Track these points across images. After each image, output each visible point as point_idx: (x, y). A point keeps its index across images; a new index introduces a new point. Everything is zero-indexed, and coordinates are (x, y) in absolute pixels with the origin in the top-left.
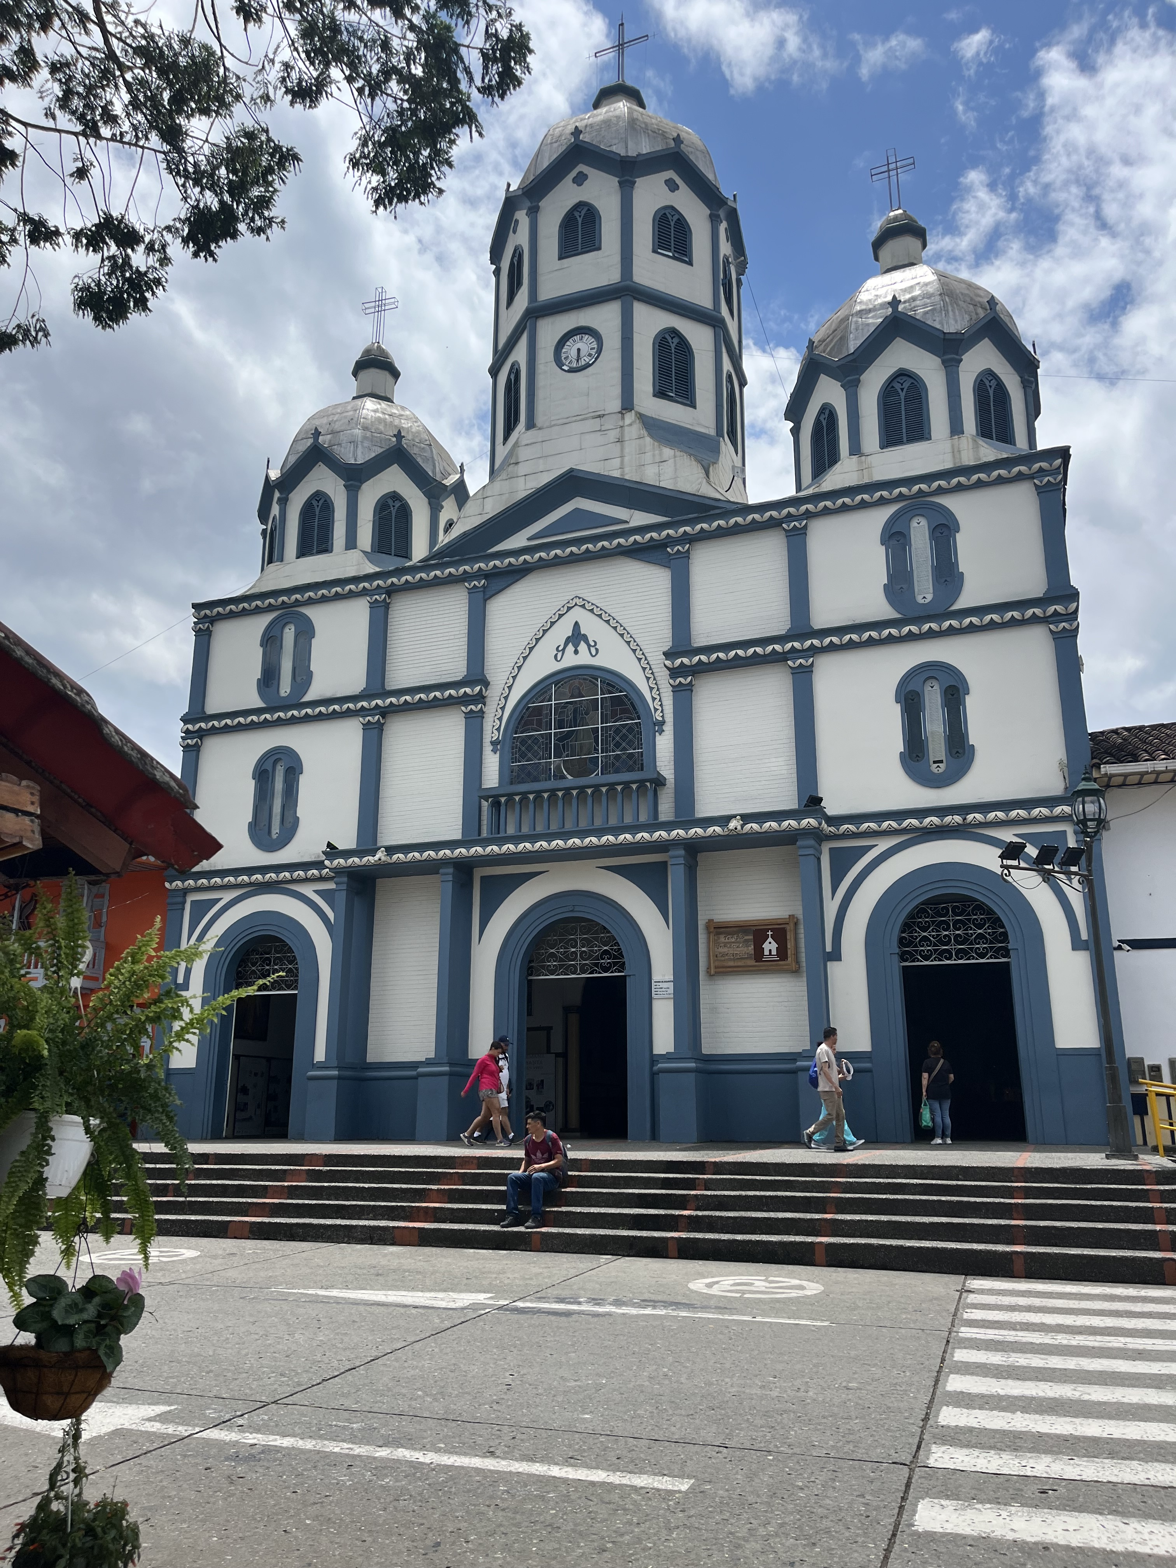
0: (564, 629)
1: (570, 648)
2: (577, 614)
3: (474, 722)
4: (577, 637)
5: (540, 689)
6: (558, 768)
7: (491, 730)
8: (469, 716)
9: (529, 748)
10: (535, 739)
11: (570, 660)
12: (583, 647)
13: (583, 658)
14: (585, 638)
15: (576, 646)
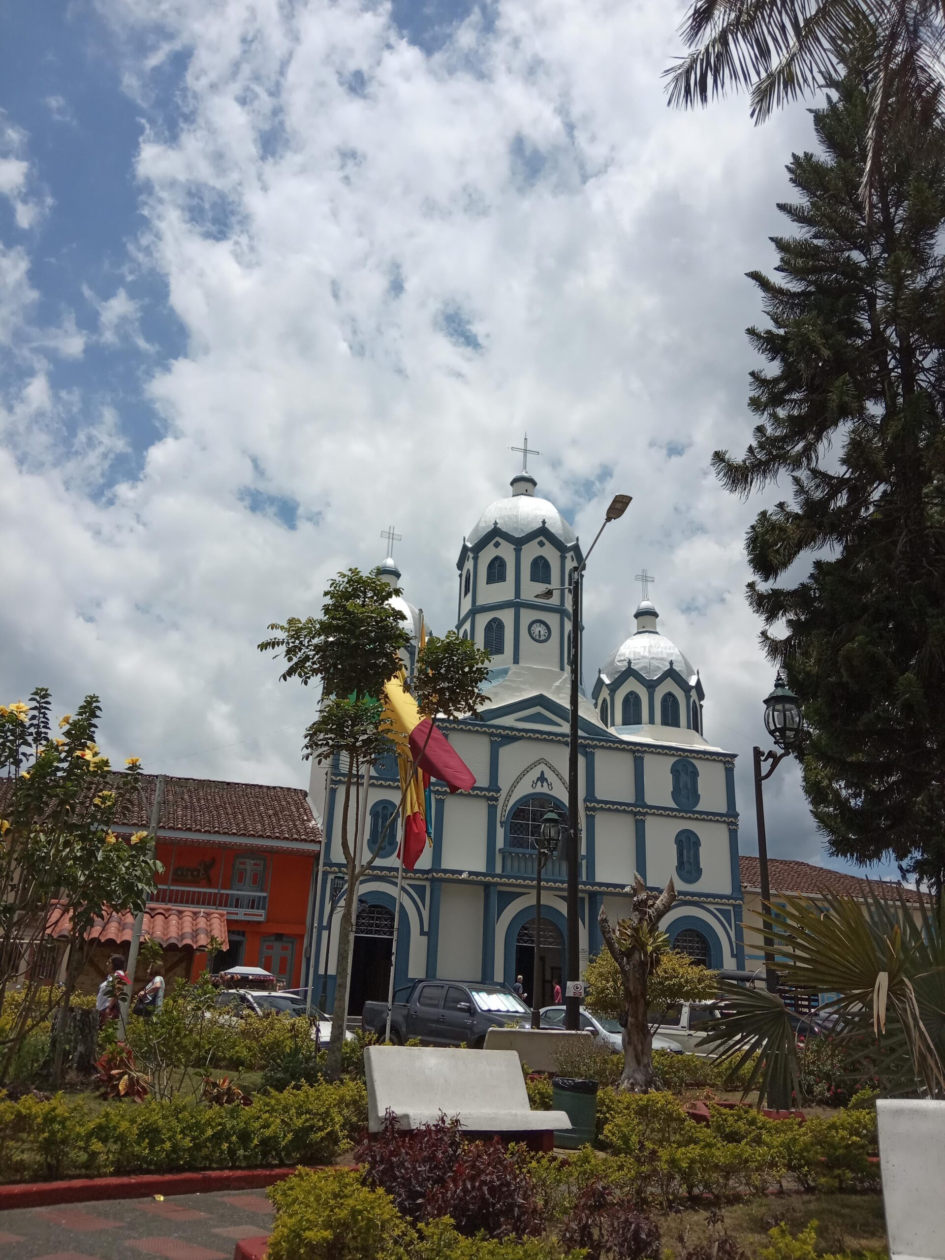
0: (535, 774)
1: (539, 783)
2: (542, 767)
3: (492, 810)
4: (542, 778)
5: (526, 800)
6: (532, 842)
7: (501, 815)
8: (490, 806)
9: (519, 829)
10: (522, 825)
11: (539, 789)
12: (545, 784)
13: (545, 790)
14: (546, 780)
15: (542, 783)
